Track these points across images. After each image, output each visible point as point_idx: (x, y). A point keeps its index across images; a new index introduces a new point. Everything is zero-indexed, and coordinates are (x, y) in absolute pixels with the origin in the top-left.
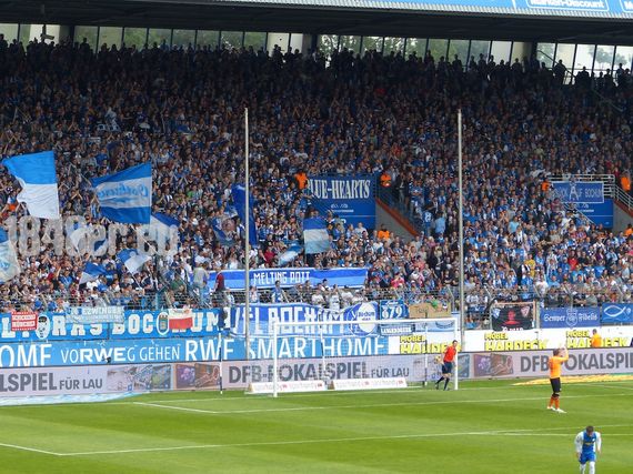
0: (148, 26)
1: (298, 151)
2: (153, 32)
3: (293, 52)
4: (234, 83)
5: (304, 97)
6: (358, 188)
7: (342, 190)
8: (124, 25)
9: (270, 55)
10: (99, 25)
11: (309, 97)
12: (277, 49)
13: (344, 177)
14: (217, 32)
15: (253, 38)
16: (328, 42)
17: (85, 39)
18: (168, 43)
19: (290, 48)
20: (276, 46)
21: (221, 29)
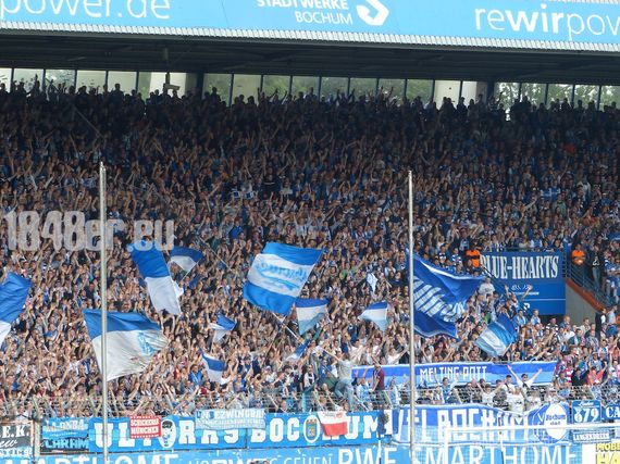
0: (292, 74)
2: (297, 80)
3: (466, 103)
6: (544, 266)
7: (524, 268)
8: (263, 72)
10: (233, 72)
14: (375, 80)
15: (417, 87)
16: (508, 91)
17: (215, 89)
18: (315, 93)
19: (461, 99)
20: (445, 97)
21: (378, 77)
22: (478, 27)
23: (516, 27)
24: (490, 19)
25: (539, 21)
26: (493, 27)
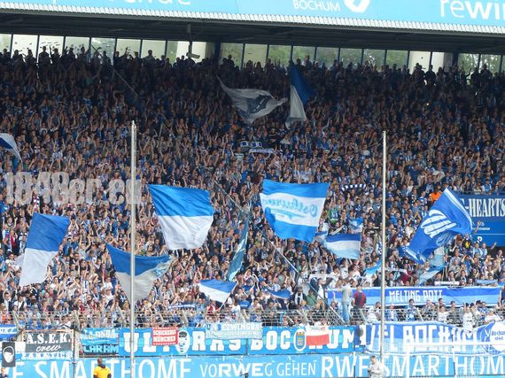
0: (293, 44)
1: (436, 169)
2: (297, 49)
3: (435, 70)
4: (375, 100)
5: (444, 114)
6: (495, 207)
7: (479, 208)
8: (268, 43)
9: (411, 73)
10: (244, 42)
11: (449, 115)
12: (419, 67)
13: (481, 196)
15: (395, 57)
19: (431, 66)
20: (418, 64)
21: (363, 48)
22: (443, 14)
23: (473, 15)
24: (452, 8)
25: (493, 11)
26: (455, 15)
